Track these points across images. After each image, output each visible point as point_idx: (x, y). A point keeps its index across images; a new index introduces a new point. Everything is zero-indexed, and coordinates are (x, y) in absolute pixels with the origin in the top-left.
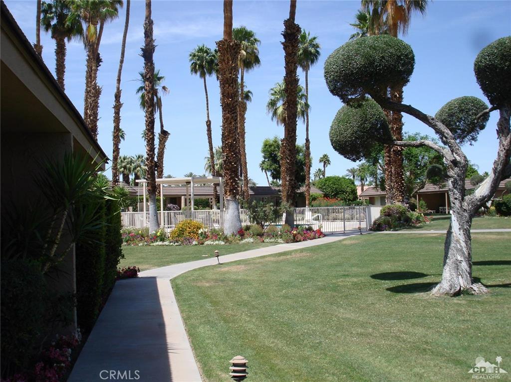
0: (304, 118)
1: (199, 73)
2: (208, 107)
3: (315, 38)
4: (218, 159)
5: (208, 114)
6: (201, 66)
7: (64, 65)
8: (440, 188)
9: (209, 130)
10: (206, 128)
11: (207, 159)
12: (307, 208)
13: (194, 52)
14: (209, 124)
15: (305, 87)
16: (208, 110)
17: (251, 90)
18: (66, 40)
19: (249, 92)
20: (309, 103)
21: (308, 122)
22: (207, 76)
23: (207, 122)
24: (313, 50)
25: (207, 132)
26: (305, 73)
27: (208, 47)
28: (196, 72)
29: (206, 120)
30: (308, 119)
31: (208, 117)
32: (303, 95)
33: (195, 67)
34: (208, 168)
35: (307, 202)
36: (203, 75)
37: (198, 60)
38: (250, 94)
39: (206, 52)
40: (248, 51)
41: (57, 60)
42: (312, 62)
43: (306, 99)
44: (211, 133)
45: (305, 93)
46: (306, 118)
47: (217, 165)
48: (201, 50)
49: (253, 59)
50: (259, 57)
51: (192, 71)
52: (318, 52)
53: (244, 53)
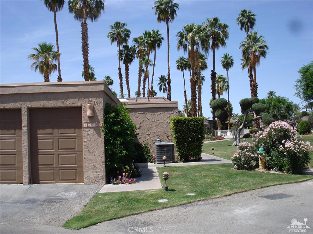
0: (227, 91)
1: (180, 70)
2: (185, 85)
3: (231, 57)
4: (189, 106)
5: (185, 88)
6: (182, 67)
7: (128, 74)
8: (290, 121)
9: (185, 95)
10: (184, 94)
11: (184, 106)
12: (229, 130)
13: (178, 60)
14: (185, 92)
15: (227, 77)
16: (185, 86)
17: (205, 76)
18: (129, 64)
19: (204, 76)
20: (229, 85)
21: (229, 93)
22: (184, 71)
23: (184, 92)
24: (230, 62)
25: (184, 96)
26: (227, 72)
27: (184, 57)
28: (179, 69)
29: (184, 90)
30: (228, 92)
31: (185, 89)
32: (226, 81)
33: (179, 66)
34: (184, 111)
35: (229, 128)
36: (182, 70)
37: (180, 64)
38: (204, 78)
39: (184, 60)
40: (202, 63)
41: (126, 73)
42: (230, 67)
43: (228, 83)
44: (186, 97)
45: (227, 81)
46: (228, 91)
47: (189, 109)
48: (181, 59)
49: (204, 66)
50: (207, 65)
51: (177, 68)
52: (233, 63)
53: (201, 64)
